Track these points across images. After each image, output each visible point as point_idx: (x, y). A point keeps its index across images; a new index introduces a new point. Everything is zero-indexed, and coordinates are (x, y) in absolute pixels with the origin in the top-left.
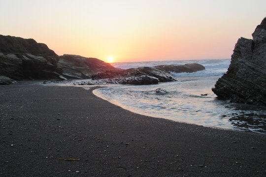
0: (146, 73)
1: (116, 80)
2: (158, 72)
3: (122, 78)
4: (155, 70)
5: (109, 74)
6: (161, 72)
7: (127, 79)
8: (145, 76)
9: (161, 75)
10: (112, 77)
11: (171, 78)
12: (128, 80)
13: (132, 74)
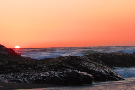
0: (72, 65)
1: (25, 76)
2: (91, 65)
3: (34, 74)
4: (87, 62)
5: (14, 66)
6: (96, 65)
7: (42, 75)
8: (71, 71)
9: (96, 69)
10: (19, 72)
11: (112, 74)
12: (44, 77)
13: (50, 68)
